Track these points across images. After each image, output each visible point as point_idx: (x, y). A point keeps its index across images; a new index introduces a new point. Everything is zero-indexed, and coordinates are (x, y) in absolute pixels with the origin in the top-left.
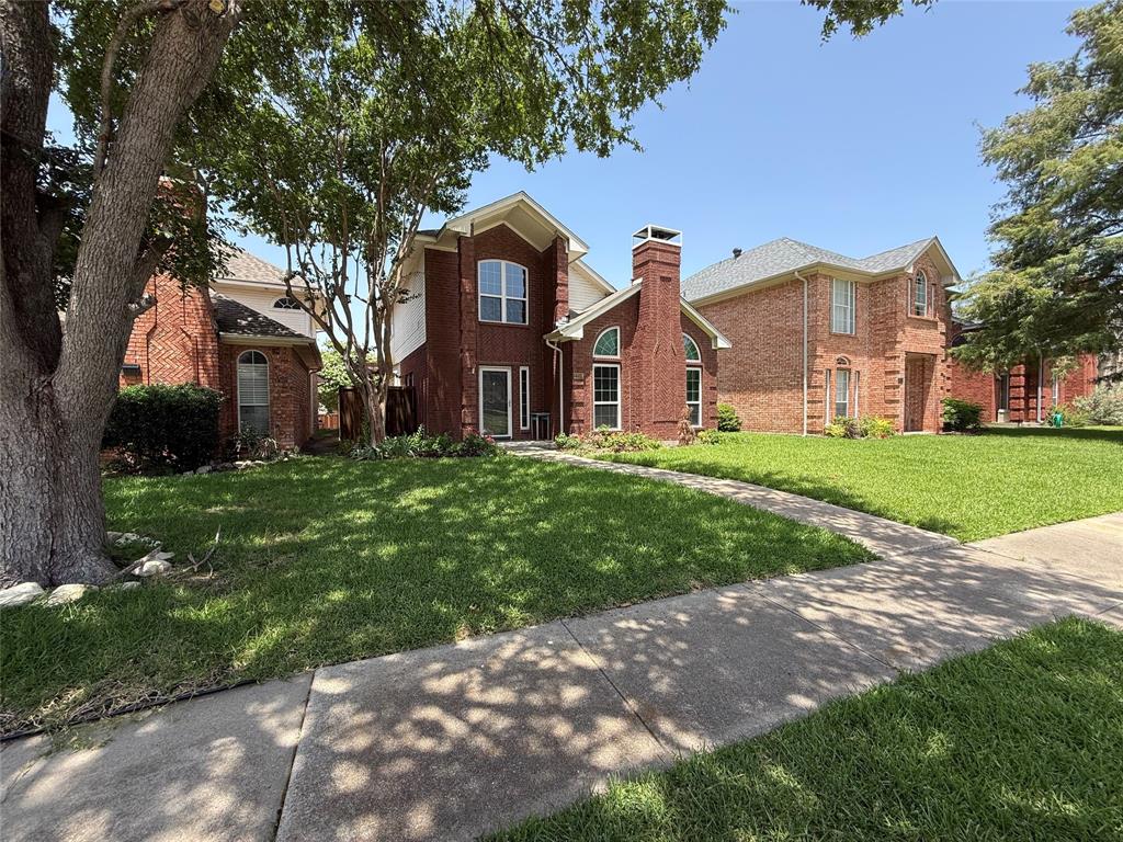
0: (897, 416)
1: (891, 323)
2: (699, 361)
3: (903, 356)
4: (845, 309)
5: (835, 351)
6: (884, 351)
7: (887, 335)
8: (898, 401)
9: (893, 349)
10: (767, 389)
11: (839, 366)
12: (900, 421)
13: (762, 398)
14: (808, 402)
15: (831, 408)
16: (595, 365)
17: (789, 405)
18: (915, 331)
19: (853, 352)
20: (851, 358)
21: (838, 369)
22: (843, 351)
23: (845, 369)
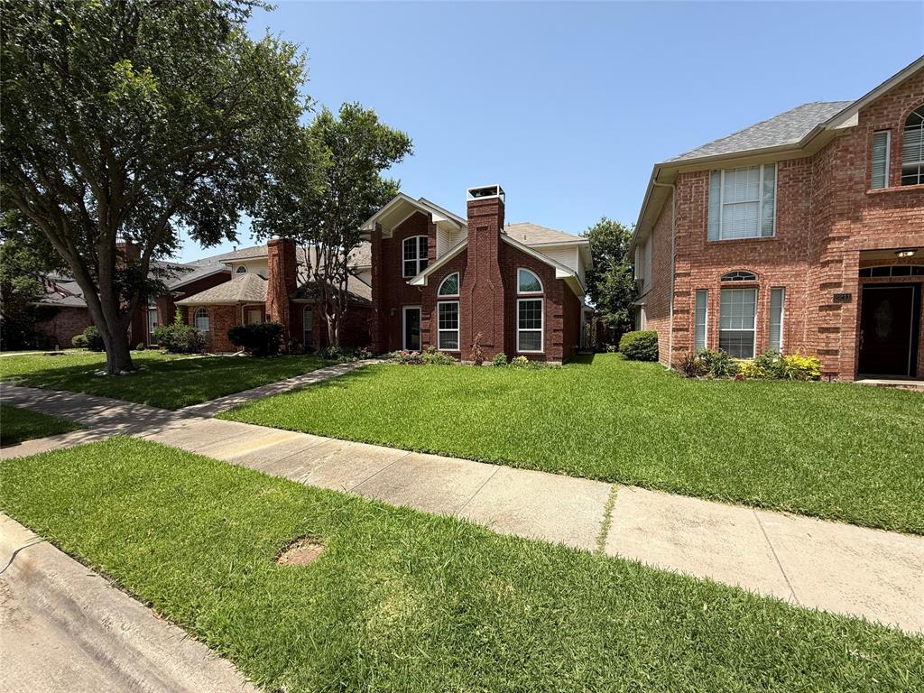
2: (542, 292)
3: (848, 260)
6: (820, 254)
7: (823, 230)
14: (673, 329)
15: (710, 338)
16: (439, 303)
19: (766, 262)
20: (760, 270)
21: (723, 287)
22: (738, 263)
23: (747, 286)
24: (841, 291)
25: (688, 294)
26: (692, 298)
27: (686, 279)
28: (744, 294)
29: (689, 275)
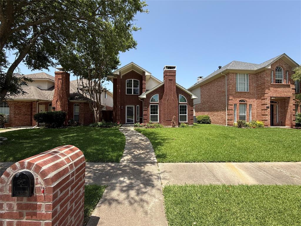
0: (267, 120)
1: (263, 87)
2: (187, 102)
3: (269, 99)
4: (245, 83)
5: (238, 98)
6: (261, 97)
7: (262, 91)
8: (267, 115)
9: (264, 96)
10: (217, 111)
11: (240, 103)
12: (269, 122)
13: (216, 113)
14: (228, 115)
15: (237, 117)
16: (150, 105)
17: (223, 116)
18: (275, 89)
19: (248, 98)
20: (247, 100)
21: (240, 104)
22: (242, 97)
23: (244, 104)
24: (267, 106)
25: (232, 105)
26: (233, 107)
27: (232, 101)
28: (243, 105)
29: (232, 100)
